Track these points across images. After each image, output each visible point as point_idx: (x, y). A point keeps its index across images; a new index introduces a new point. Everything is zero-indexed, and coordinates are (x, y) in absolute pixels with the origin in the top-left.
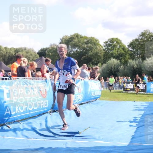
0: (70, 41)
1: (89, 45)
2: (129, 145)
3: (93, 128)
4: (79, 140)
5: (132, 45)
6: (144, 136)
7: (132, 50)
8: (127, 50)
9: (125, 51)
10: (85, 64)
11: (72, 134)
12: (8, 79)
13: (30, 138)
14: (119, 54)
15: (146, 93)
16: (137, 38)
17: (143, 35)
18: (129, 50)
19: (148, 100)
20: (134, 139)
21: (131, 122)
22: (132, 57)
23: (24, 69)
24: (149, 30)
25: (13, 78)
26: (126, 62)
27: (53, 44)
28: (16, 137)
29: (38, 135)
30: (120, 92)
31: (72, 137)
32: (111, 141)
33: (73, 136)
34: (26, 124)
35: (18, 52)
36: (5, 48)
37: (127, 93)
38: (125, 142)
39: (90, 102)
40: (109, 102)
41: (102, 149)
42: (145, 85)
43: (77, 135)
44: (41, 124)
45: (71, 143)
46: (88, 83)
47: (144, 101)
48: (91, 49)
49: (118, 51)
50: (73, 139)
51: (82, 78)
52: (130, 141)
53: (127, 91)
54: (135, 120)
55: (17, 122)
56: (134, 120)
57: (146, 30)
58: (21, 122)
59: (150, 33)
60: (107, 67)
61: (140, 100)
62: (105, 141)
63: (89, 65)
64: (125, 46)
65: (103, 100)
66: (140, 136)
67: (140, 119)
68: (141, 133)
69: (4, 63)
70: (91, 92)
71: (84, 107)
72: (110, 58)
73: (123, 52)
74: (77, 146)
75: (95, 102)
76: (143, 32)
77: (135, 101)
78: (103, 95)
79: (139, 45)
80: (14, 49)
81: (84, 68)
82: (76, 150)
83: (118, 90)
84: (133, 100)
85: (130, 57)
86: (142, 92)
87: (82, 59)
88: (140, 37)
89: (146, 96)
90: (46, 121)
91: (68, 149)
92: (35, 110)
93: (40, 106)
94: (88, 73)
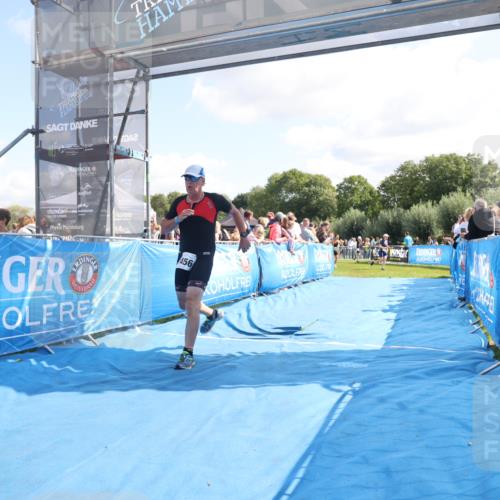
0: (285, 182)
1: (313, 188)
2: (382, 348)
3: (323, 321)
4: (301, 341)
5: (384, 186)
6: (406, 333)
7: (385, 194)
8: (377, 194)
9: (373, 197)
10: (306, 219)
11: (289, 331)
13: (224, 337)
14: (363, 202)
15: (408, 264)
16: (393, 174)
17: (403, 169)
18: (379, 195)
21: (385, 311)
22: (386, 205)
24: (412, 161)
26: (375, 214)
27: (255, 186)
29: (236, 332)
30: (366, 263)
31: (290, 335)
32: (353, 341)
33: (292, 333)
38: (376, 344)
39: (317, 279)
40: (350, 279)
41: (337, 355)
43: (298, 332)
44: (240, 315)
45: (289, 344)
47: (406, 277)
48: (315, 193)
49: (361, 197)
50: (290, 339)
52: (384, 342)
54: (391, 309)
57: (408, 160)
59: (414, 166)
60: (345, 223)
61: (400, 276)
62: (343, 342)
63: (315, 219)
64: (374, 188)
65: (339, 275)
66: (402, 334)
68: (402, 329)
71: (308, 287)
72: (348, 209)
73: (370, 198)
74: (298, 350)
75: (326, 279)
76: (403, 164)
77: (390, 278)
79: (397, 187)
81: (305, 225)
82: (297, 355)
83: (362, 260)
84: (387, 276)
85: (382, 206)
86: (403, 263)
87: (303, 212)
88: (398, 172)
89: (408, 268)
90: (248, 311)
91: (285, 355)
92: (236, 290)
93: (240, 285)
94: (312, 232)
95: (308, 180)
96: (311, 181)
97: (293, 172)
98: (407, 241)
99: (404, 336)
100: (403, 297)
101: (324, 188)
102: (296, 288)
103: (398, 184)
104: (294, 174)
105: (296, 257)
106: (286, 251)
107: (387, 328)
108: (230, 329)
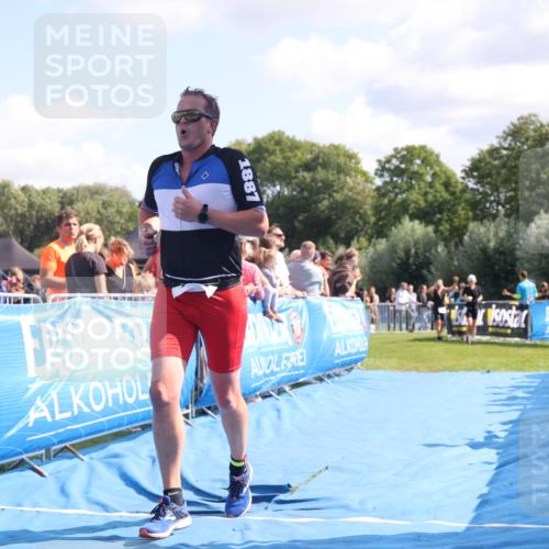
1: (321, 174)
2: (468, 529)
3: (339, 469)
4: (290, 516)
5: (477, 168)
7: (478, 187)
8: (460, 187)
9: (453, 194)
10: (310, 243)
11: (267, 494)
12: (36, 301)
13: (116, 511)
14: (430, 205)
15: (528, 342)
16: (495, 143)
17: (516, 132)
18: (465, 189)
19: (538, 368)
20: (488, 508)
21: (475, 446)
22: (480, 211)
23: (94, 263)
24: (535, 115)
25: (53, 296)
26: (458, 232)
28: (65, 508)
29: (142, 498)
31: (265, 504)
32: (404, 515)
33: (268, 499)
34: (101, 459)
35: (71, 203)
36: (24, 189)
37: (461, 342)
38: (455, 520)
39: (329, 376)
40: (398, 375)
42: (525, 312)
43: (282, 497)
44: (154, 460)
46: (321, 308)
47: (521, 370)
48: (328, 187)
49: (426, 194)
50: (267, 512)
51: (299, 293)
52: (473, 515)
53: (461, 333)
54: (489, 440)
55: (70, 454)
56: (486, 438)
58: (84, 455)
59: (542, 125)
60: (393, 249)
61: (508, 367)
62: (382, 518)
63: (323, 245)
64: (454, 174)
65: (377, 368)
66: (508, 497)
67: (506, 437)
68: (511, 484)
69: (21, 243)
70: (332, 341)
71: (308, 396)
72: (398, 219)
73: (446, 195)
75: (347, 377)
76: (516, 122)
77: (488, 372)
78: (377, 350)
79: (503, 171)
80: (59, 191)
83: (429, 333)
84: (483, 368)
85: (471, 214)
86: (517, 339)
87: (297, 224)
88: (505, 139)
95: (309, 157)
96: (316, 159)
97: (277, 140)
98: (523, 292)
99: (514, 501)
100: (515, 415)
101: (347, 175)
102: (282, 398)
103: (504, 166)
104: (278, 143)
105: (284, 327)
106: (261, 314)
107: (479, 483)
108: (132, 492)
